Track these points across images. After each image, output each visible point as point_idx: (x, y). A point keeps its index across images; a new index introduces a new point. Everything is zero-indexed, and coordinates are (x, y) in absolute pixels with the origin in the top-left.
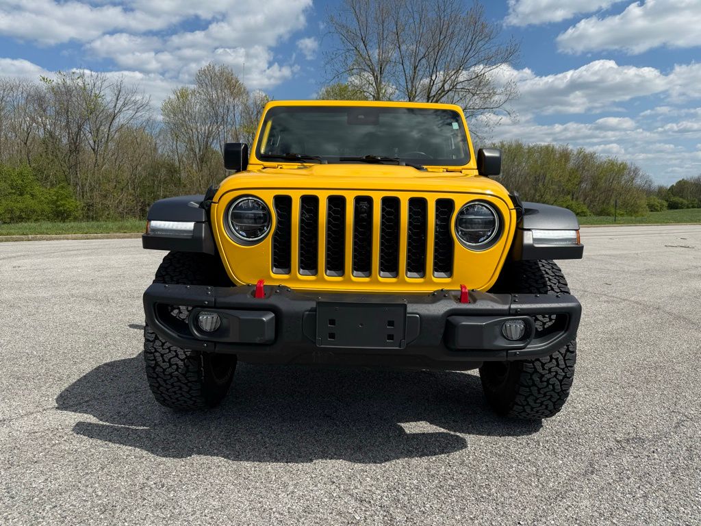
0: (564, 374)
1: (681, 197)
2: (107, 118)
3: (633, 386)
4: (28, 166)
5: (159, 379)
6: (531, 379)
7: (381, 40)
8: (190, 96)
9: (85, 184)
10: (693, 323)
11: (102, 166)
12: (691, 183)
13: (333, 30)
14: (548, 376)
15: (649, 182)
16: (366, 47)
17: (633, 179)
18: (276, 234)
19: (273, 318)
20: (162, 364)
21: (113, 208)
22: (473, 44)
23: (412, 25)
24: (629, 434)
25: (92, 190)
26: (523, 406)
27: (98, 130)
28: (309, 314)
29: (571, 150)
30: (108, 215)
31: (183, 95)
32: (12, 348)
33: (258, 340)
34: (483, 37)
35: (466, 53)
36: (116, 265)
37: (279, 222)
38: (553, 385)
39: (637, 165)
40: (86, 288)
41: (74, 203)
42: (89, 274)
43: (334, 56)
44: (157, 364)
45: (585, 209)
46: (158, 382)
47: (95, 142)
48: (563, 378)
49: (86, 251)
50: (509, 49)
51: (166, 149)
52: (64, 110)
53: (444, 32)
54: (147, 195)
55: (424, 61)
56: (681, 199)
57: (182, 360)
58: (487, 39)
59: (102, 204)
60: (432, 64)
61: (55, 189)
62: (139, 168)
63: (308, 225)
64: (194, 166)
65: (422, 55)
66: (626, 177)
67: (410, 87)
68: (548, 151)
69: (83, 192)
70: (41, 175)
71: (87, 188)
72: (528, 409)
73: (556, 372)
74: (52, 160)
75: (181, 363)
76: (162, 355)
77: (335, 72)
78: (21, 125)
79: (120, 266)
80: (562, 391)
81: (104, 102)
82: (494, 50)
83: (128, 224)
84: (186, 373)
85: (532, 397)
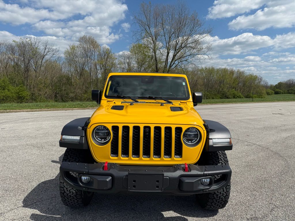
0: (226, 194)
1: (280, 89)
2: (41, 57)
3: (255, 190)
4: (7, 77)
5: (65, 198)
6: (213, 196)
7: (156, 26)
8: (76, 48)
9: (31, 85)
10: (281, 156)
11: (38, 78)
12: (284, 83)
13: (136, 22)
14: (220, 195)
15: (266, 83)
16: (149, 29)
17: (260, 82)
18: (112, 141)
19: (111, 179)
20: (67, 192)
21: (43, 95)
22: (193, 28)
23: (169, 20)
24: (252, 215)
25: (34, 88)
26: (210, 206)
27: (37, 62)
28: (125, 178)
29: (235, 70)
30: (41, 98)
31: (73, 48)
32: (3, 174)
33: (105, 188)
34: (198, 25)
35: (191, 32)
36: (45, 127)
37: (114, 136)
38: (222, 198)
39: (262, 76)
40: (33, 140)
41: (26, 93)
42: (34, 132)
43: (136, 33)
44: (65, 192)
45: (240, 94)
46: (65, 199)
47: (35, 67)
48: (226, 196)
49: (32, 119)
50: (208, 30)
51: (66, 70)
52: (23, 54)
53: (182, 23)
54: (58, 90)
55: (173, 35)
56: (280, 90)
57: (74, 190)
58: (199, 26)
59: (38, 93)
60: (177, 36)
61: (18, 87)
62: (54, 78)
63: (125, 137)
64: (77, 77)
65: (173, 33)
66: (257, 81)
67: (168, 45)
68: (225, 70)
69: (30, 88)
70: (12, 81)
71: (32, 87)
72: (212, 207)
73: (223, 194)
74: (17, 74)
75: (74, 191)
76: (67, 189)
77: (137, 39)
78: (4, 60)
79: (47, 128)
80: (225, 200)
81: (40, 51)
82: (202, 31)
83: (49, 104)
84: (76, 195)
85: (214, 203)
